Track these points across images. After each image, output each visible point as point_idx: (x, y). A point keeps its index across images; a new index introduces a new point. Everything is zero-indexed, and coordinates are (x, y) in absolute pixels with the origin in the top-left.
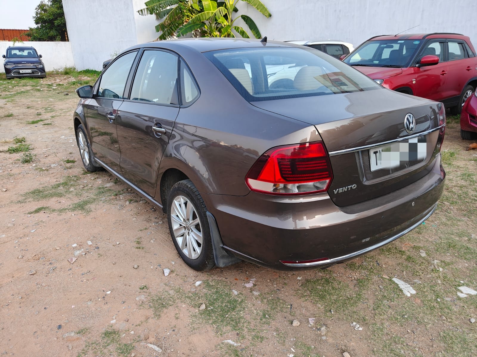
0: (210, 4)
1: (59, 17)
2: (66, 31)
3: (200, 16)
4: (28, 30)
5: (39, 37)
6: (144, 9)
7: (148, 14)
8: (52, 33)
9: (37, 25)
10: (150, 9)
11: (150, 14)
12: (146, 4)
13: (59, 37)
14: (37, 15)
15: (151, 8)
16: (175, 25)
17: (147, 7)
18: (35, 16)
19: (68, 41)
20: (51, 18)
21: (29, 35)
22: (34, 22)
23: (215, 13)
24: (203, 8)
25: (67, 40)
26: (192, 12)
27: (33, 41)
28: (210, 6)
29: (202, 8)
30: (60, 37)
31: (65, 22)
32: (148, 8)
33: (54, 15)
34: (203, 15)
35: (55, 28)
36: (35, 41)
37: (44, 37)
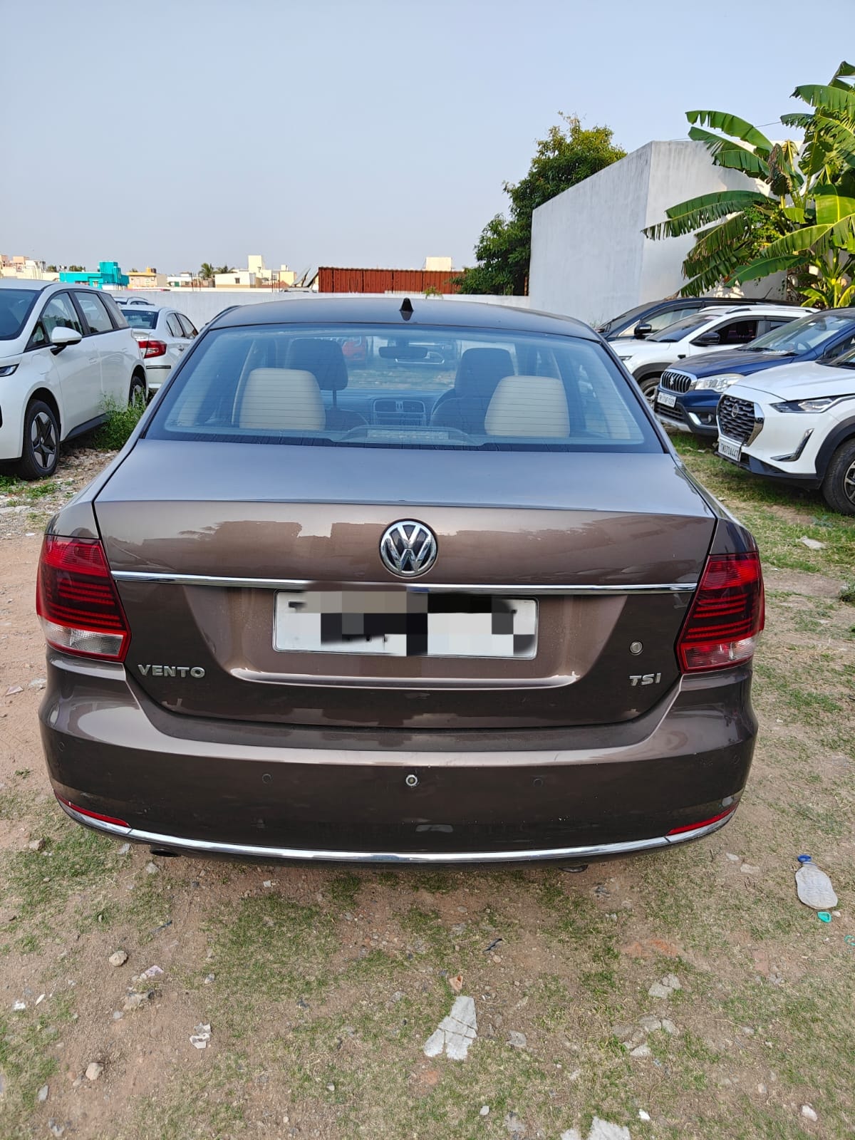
0: (836, 205)
1: (520, 246)
2: (527, 275)
3: (795, 237)
4: (460, 273)
5: (474, 286)
6: (659, 226)
7: (667, 236)
8: (501, 279)
9: (478, 263)
10: (673, 225)
11: (672, 235)
12: (669, 213)
13: (511, 287)
14: (482, 242)
15: (676, 222)
16: (729, 260)
17: (670, 219)
18: (479, 244)
19: (527, 295)
20: (504, 248)
21: (458, 283)
22: (475, 255)
23: (832, 230)
24: (814, 218)
25: (525, 293)
26: (783, 227)
27: (462, 293)
28: (837, 210)
29: (811, 218)
30: (513, 287)
31: (530, 256)
32: (668, 223)
33: (510, 242)
34: (805, 234)
35: (509, 269)
36: (466, 294)
37: (483, 287)
